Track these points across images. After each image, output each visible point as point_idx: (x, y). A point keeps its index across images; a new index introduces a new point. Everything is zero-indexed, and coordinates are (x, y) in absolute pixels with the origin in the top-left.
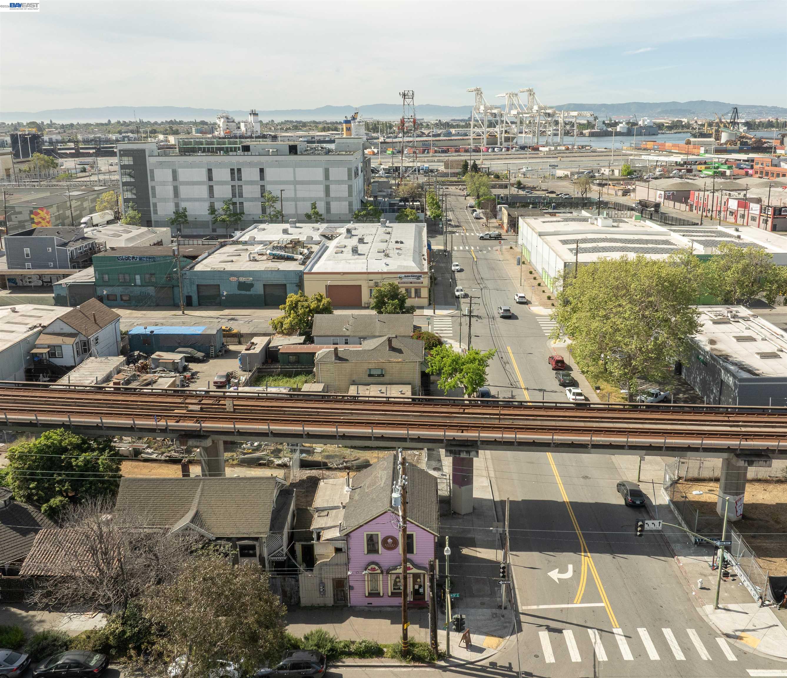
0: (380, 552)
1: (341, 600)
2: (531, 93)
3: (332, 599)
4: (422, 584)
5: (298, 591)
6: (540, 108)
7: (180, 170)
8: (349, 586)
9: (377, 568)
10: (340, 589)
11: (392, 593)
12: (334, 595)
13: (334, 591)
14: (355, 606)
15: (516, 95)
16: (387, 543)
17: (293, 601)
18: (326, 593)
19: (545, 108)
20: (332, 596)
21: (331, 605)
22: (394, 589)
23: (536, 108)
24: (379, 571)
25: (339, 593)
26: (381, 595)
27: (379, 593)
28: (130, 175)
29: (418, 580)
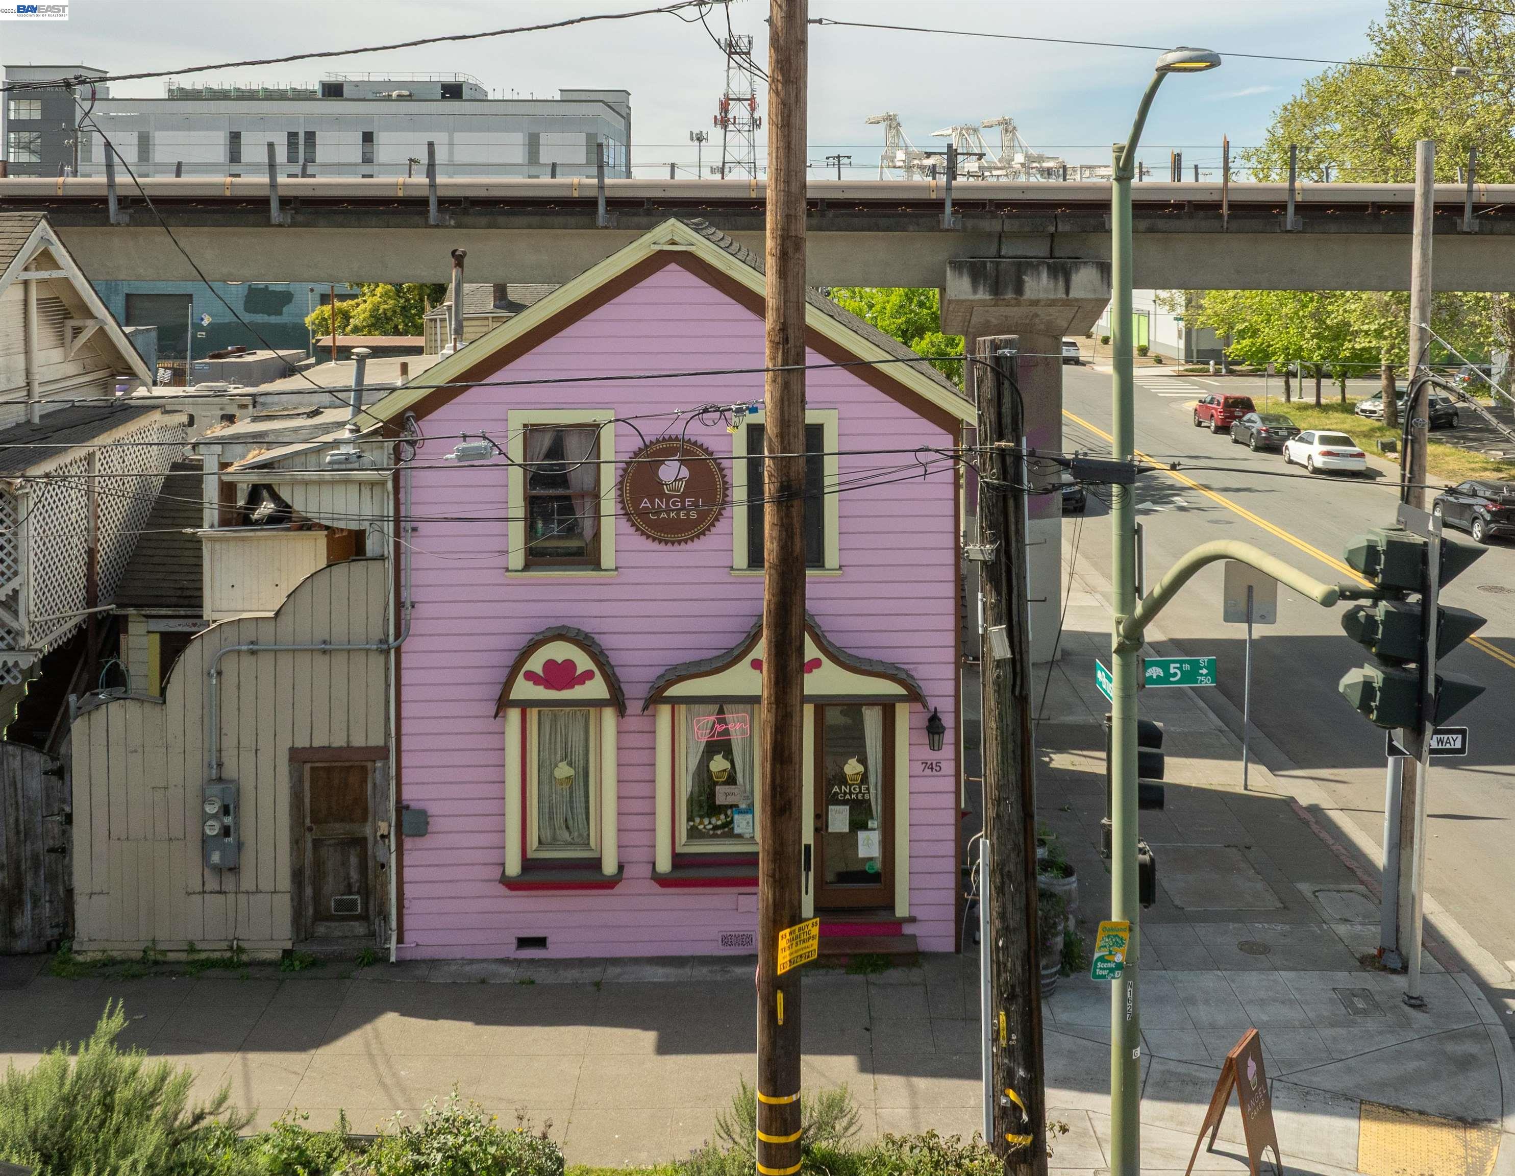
0: (608, 558)
1: (345, 913)
2: (1007, 127)
3: (283, 905)
4: (874, 795)
5: (63, 851)
6: (1030, 158)
7: (158, 134)
8: (401, 808)
9: (584, 663)
10: (339, 829)
11: (679, 860)
12: (297, 875)
13: (296, 842)
14: (434, 963)
15: (975, 130)
16: (656, 488)
17: (24, 920)
18: (247, 860)
19: (1041, 159)
20: (285, 882)
21: (272, 954)
22: (694, 834)
23: (1019, 158)
24: (596, 689)
25: (332, 859)
26: (609, 867)
27: (596, 864)
28: (27, 147)
29: (852, 767)
